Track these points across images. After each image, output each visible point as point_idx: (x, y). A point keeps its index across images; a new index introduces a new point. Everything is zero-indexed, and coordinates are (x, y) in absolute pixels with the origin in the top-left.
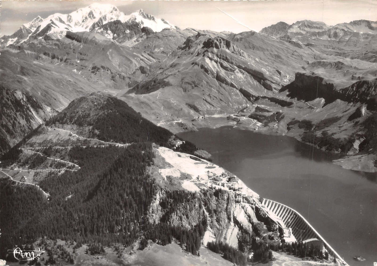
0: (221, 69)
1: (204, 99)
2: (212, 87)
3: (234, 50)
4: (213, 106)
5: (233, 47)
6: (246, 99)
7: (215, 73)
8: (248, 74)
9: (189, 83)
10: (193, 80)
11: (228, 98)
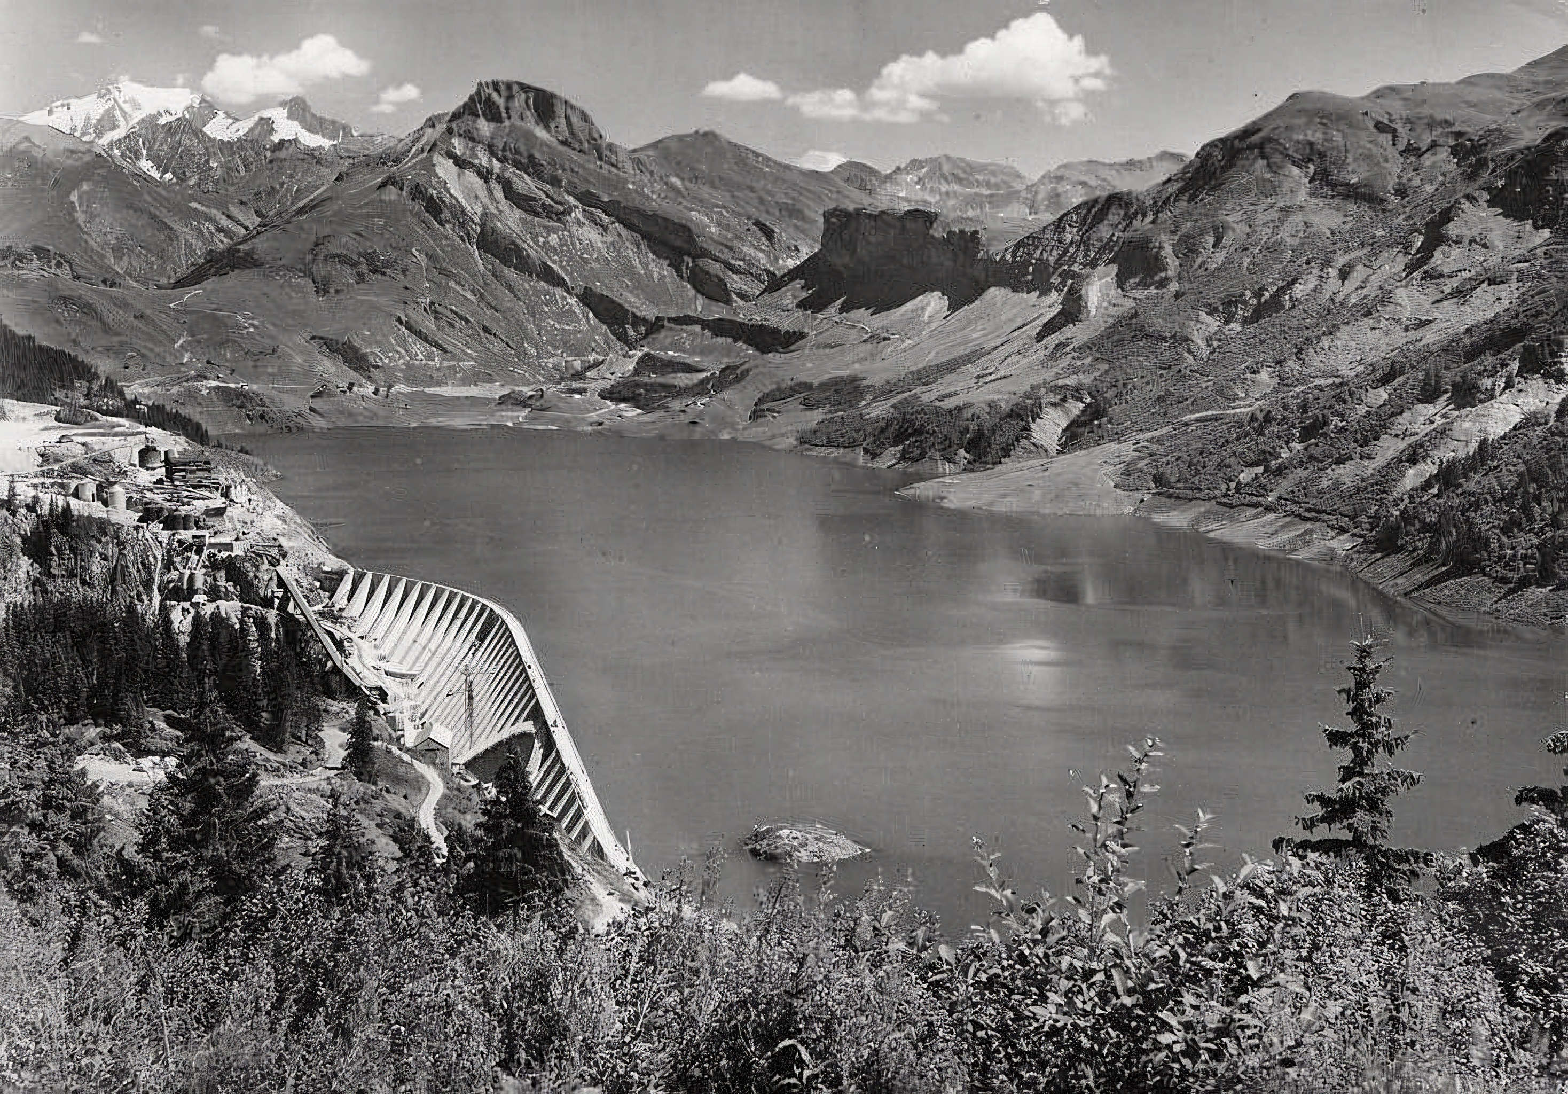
0: (504, 204)
1: (399, 320)
2: (449, 275)
3: (572, 133)
4: (444, 350)
5: (567, 118)
6: (605, 335)
7: (477, 220)
8: (624, 232)
9: (344, 260)
10: (368, 246)
11: (520, 325)
